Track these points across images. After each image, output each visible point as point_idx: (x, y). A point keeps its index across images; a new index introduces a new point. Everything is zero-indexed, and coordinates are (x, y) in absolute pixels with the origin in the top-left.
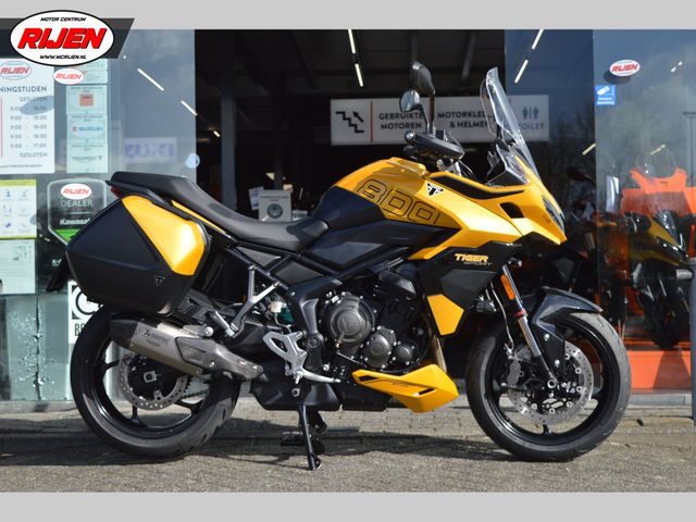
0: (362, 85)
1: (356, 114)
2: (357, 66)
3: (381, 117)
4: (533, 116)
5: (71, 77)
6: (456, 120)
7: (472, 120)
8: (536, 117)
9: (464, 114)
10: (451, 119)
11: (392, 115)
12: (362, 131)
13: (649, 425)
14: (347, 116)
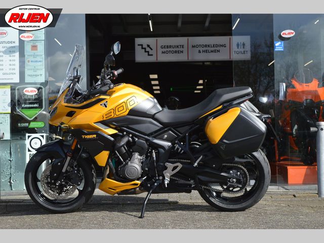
0: (152, 30)
1: (148, 46)
2: (150, 21)
3: (162, 47)
4: (242, 47)
5: (28, 37)
6: (201, 49)
7: (210, 49)
8: (244, 48)
9: (206, 46)
10: (199, 49)
11: (167, 46)
12: (152, 55)
13: (299, 197)
14: (144, 47)
